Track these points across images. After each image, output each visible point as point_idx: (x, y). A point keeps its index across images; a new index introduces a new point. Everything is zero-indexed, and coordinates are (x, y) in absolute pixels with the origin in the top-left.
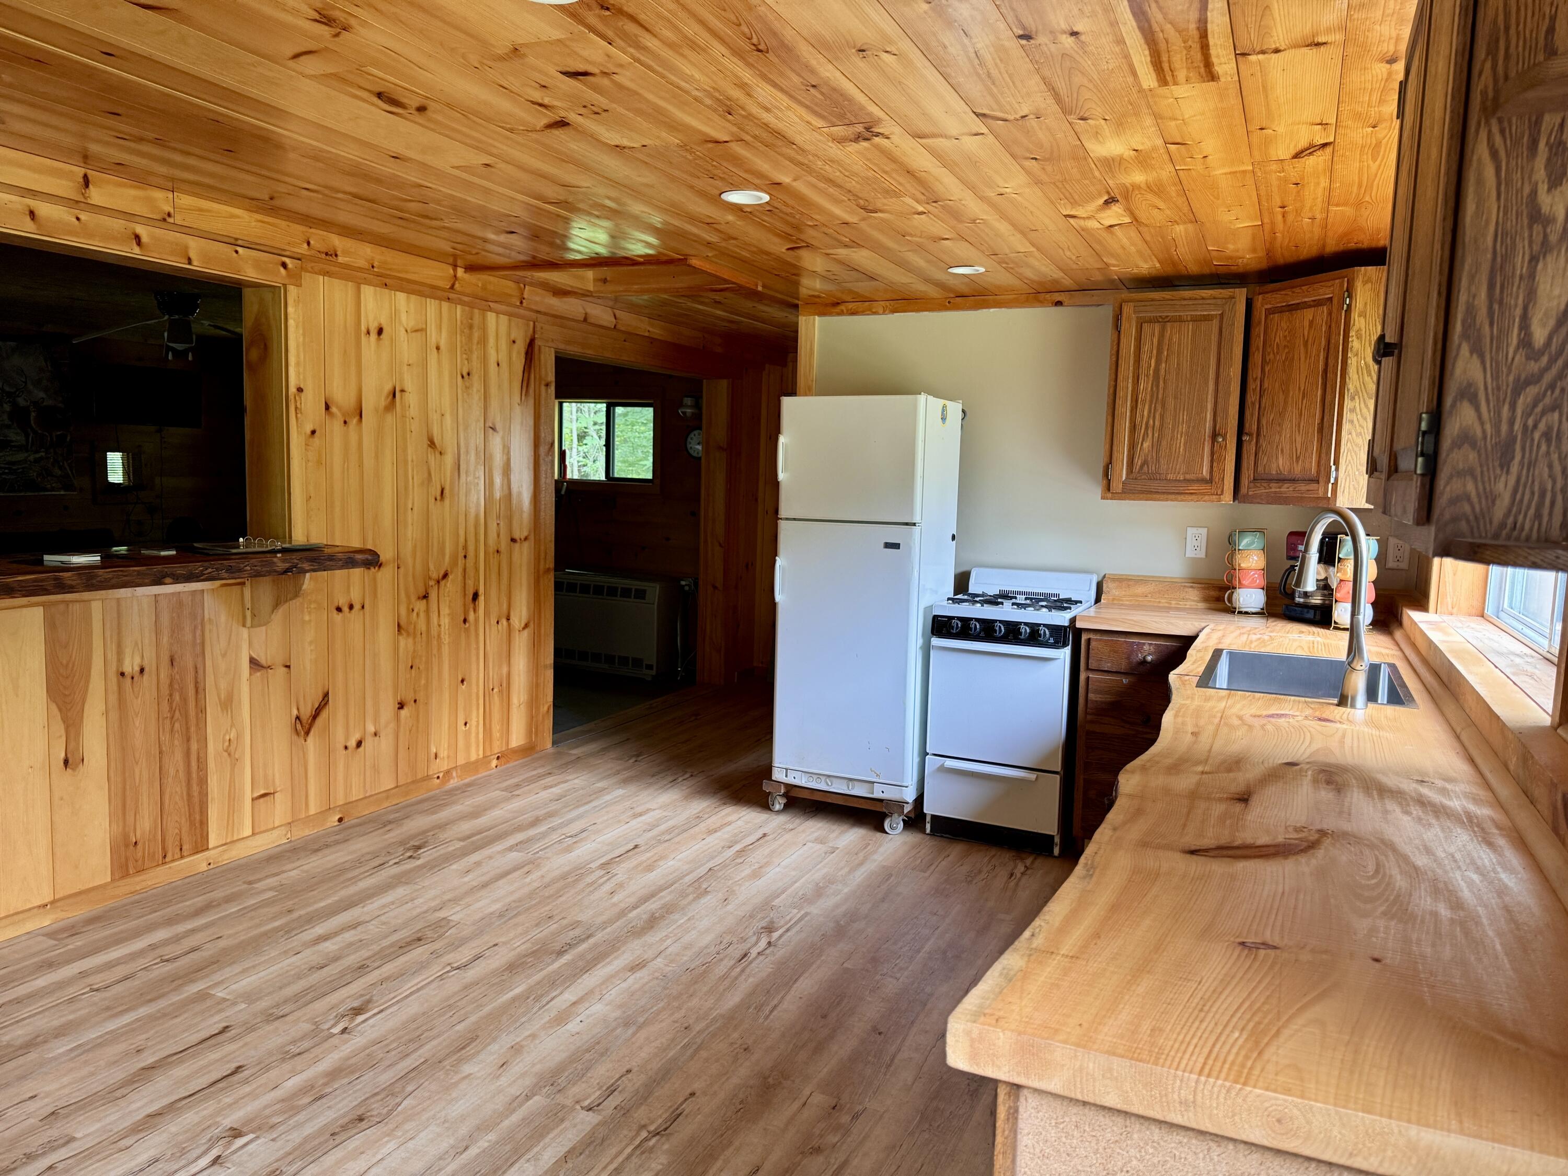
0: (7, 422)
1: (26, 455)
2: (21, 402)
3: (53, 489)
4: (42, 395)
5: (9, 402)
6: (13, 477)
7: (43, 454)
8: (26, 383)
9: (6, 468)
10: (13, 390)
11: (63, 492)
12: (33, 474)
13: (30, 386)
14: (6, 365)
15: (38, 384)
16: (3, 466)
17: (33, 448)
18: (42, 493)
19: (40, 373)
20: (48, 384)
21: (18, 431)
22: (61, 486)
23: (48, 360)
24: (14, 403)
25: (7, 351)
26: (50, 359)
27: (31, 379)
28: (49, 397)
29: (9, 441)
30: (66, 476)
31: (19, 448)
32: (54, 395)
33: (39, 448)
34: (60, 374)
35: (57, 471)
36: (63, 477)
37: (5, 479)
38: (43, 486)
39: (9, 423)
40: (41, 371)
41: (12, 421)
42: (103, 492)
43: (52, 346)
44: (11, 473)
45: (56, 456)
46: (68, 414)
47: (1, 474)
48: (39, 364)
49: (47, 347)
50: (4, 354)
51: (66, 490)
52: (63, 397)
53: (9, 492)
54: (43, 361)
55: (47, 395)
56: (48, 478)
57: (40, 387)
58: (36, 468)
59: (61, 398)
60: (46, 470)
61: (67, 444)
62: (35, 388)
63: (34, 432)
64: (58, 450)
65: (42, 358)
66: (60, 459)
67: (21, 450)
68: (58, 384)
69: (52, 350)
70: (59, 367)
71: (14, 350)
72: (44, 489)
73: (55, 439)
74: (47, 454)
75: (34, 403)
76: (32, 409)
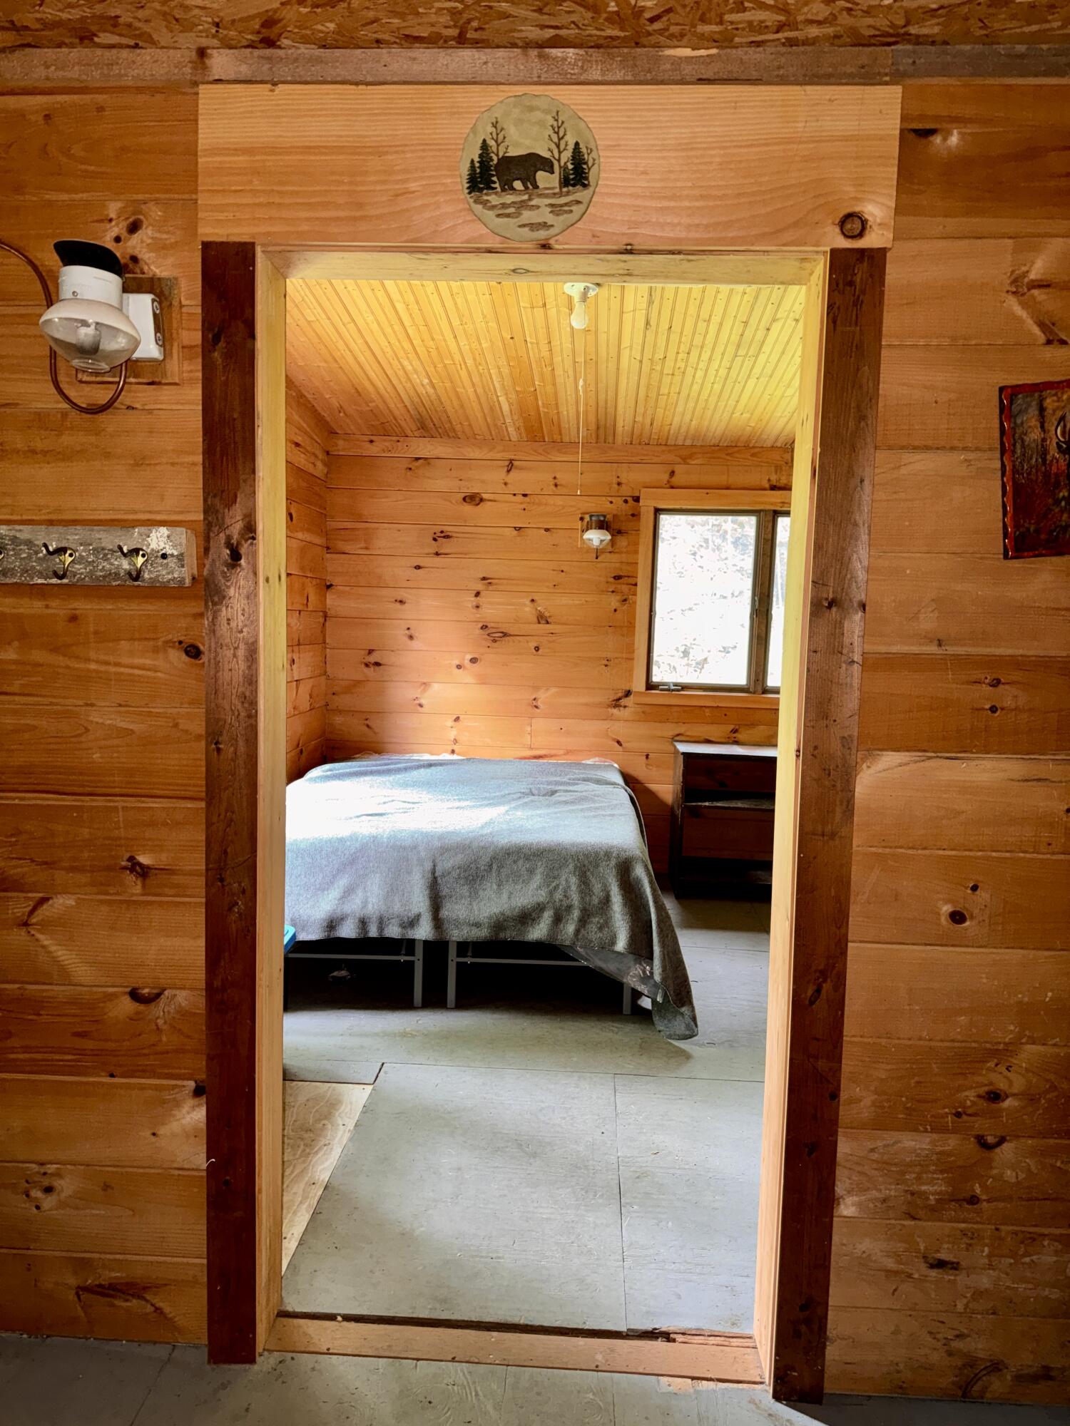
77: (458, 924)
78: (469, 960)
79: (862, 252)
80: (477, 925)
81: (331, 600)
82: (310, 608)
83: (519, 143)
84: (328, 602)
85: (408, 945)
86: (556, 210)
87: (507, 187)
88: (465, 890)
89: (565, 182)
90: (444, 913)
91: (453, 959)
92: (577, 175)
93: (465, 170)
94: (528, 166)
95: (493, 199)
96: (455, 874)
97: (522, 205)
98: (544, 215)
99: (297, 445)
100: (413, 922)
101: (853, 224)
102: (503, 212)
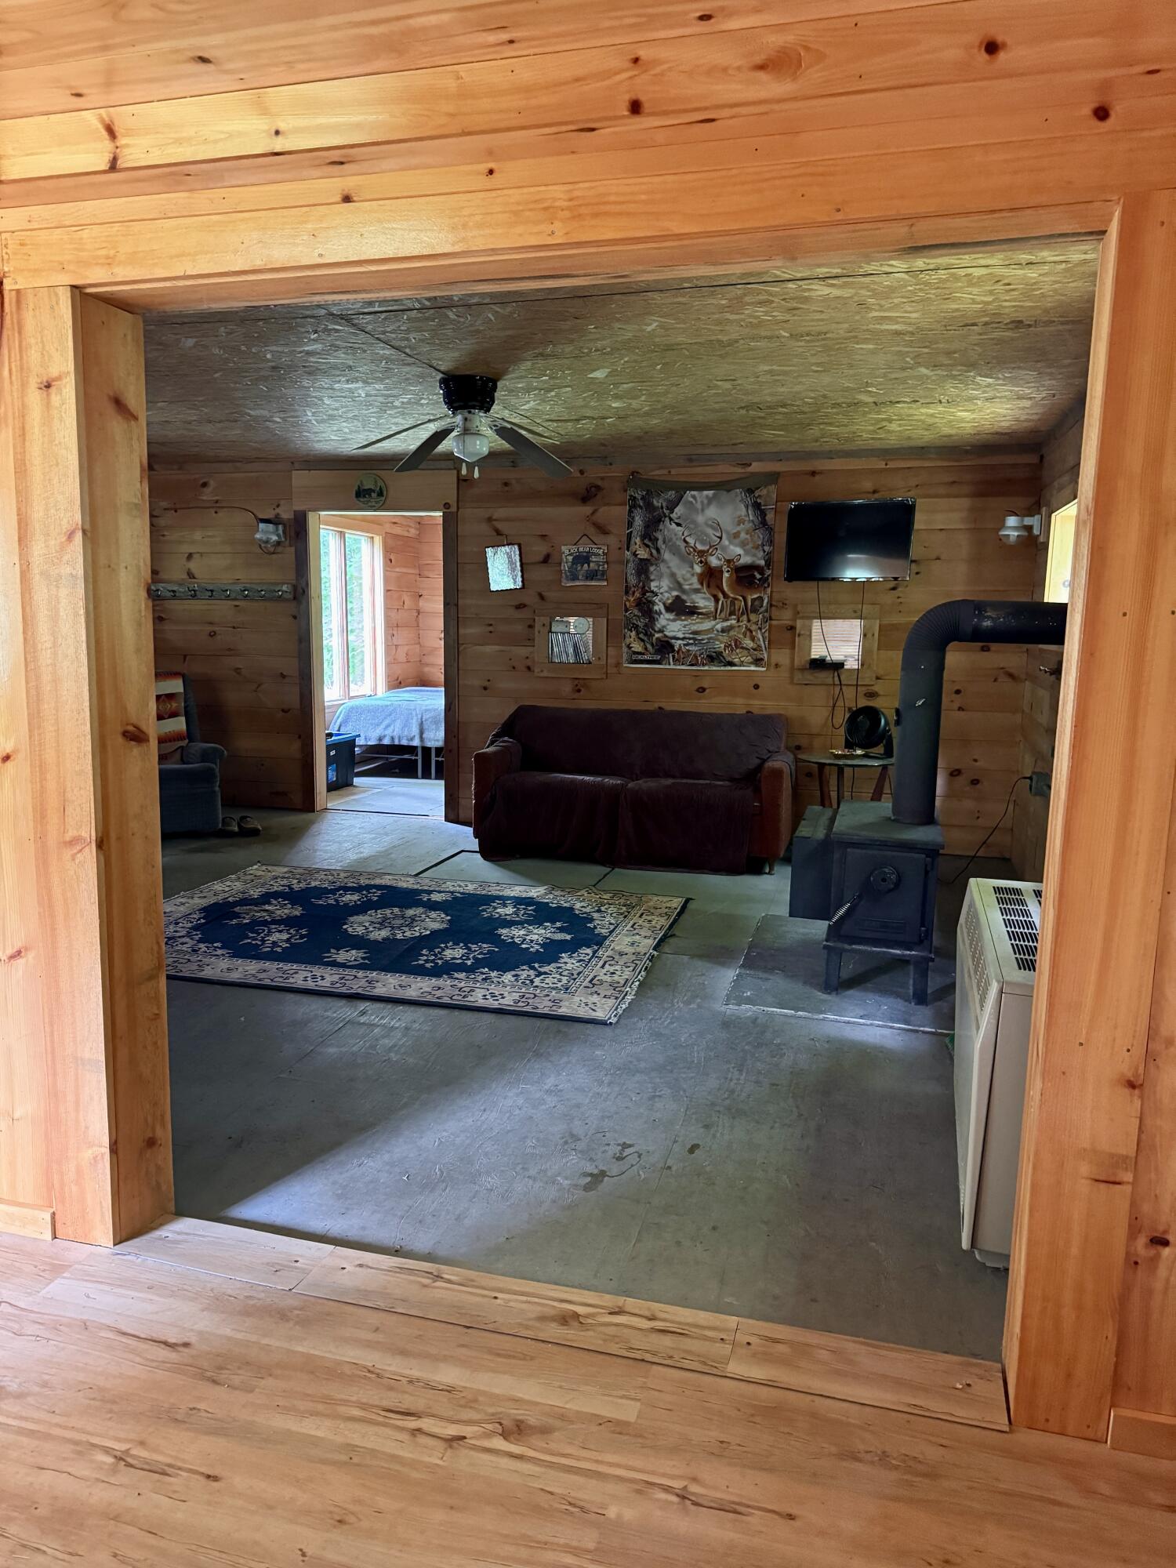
1: (713, 623)
2: (714, 561)
3: (742, 664)
4: (739, 551)
5: (701, 562)
6: (697, 648)
7: (734, 622)
8: (721, 538)
9: (690, 639)
10: (705, 548)
11: (753, 668)
12: (720, 646)
13: (725, 542)
14: (700, 519)
15: (735, 537)
16: (687, 636)
17: (723, 615)
18: (729, 668)
19: (739, 525)
20: (748, 536)
21: (708, 595)
22: (751, 660)
23: (750, 508)
24: (706, 563)
25: (702, 502)
26: (753, 506)
27: (728, 533)
28: (747, 552)
29: (696, 607)
30: (758, 649)
31: (707, 615)
32: (753, 550)
33: (730, 615)
34: (764, 523)
35: (748, 643)
36: (755, 650)
37: (689, 651)
38: (730, 659)
39: (699, 587)
40: (740, 522)
41: (702, 584)
42: (802, 670)
43: (757, 489)
44: (696, 645)
45: (749, 625)
46: (768, 572)
47: (684, 645)
48: (738, 513)
49: (750, 491)
50: (699, 506)
51: (757, 665)
52: (764, 552)
53: (692, 665)
54: (744, 509)
55: (744, 550)
56: (738, 651)
57: (737, 541)
58: (725, 638)
59: (762, 553)
60: (736, 641)
61: (762, 609)
62: (731, 543)
63: (725, 596)
64: (753, 617)
65: (742, 506)
66: (754, 627)
67: (709, 618)
68: (760, 536)
69: (757, 493)
70: (763, 514)
71: (710, 500)
72: (731, 664)
73: (749, 604)
74: (738, 621)
75: (729, 561)
76: (725, 569)
77: (430, 740)
78: (440, 759)
79: (450, 512)
80: (438, 740)
81: (422, 603)
82: (405, 607)
83: (367, 485)
84: (420, 604)
85: (411, 749)
86: (376, 502)
87: (364, 497)
88: (434, 727)
89: (378, 496)
90: (424, 736)
91: (433, 759)
92: (380, 494)
93: (354, 492)
94: (369, 492)
95: (362, 499)
96: (429, 720)
97: (368, 501)
98: (374, 503)
100: (412, 739)
101: (447, 506)
102: (363, 503)
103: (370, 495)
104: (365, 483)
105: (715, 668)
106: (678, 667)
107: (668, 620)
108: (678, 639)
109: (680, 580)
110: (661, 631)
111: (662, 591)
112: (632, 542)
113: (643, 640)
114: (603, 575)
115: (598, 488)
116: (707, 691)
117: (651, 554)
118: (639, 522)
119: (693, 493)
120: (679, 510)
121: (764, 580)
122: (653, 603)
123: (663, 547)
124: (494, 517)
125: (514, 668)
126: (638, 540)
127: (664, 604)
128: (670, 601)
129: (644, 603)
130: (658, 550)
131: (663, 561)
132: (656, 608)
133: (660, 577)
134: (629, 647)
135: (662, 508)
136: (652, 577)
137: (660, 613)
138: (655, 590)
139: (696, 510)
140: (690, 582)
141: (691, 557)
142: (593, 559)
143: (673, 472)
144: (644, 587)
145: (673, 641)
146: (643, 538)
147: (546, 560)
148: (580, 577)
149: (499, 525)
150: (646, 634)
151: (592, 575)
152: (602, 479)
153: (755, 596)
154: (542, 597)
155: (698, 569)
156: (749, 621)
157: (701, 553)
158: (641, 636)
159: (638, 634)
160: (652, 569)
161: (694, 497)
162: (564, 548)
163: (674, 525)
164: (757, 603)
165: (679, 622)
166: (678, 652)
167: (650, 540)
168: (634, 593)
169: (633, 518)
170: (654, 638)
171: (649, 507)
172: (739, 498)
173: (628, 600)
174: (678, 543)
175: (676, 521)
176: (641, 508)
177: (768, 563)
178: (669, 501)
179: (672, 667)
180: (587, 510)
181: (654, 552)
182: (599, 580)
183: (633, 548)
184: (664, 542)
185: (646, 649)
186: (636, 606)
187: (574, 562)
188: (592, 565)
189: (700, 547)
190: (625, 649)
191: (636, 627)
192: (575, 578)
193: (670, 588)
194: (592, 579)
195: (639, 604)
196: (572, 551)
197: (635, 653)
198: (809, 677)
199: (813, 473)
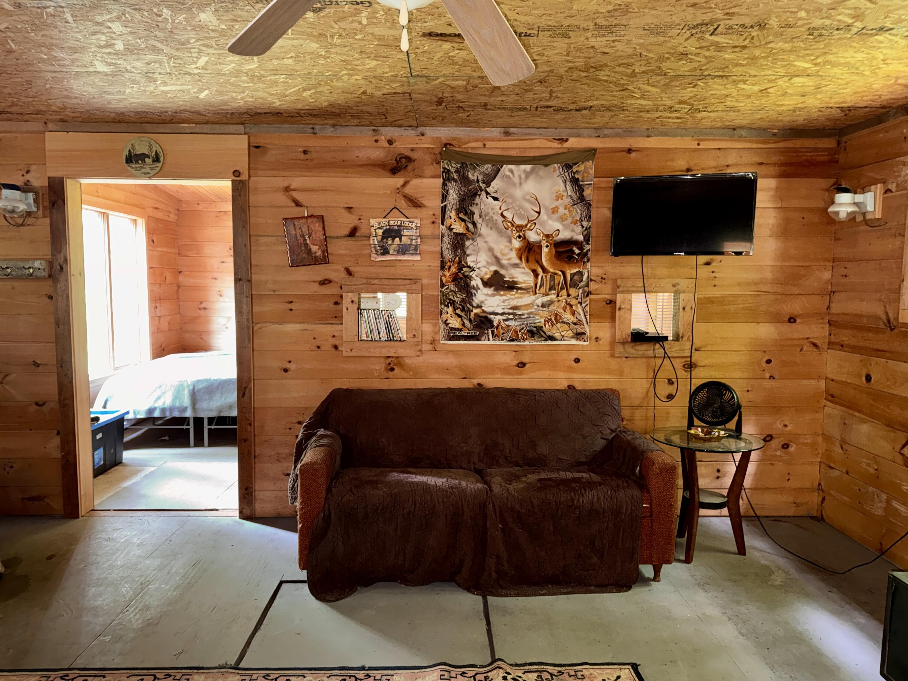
0: (517, 261)
1: (533, 297)
2: (533, 236)
3: (563, 338)
4: (557, 225)
5: (519, 237)
6: (517, 323)
8: (539, 213)
9: (509, 314)
10: (524, 223)
11: (574, 342)
12: (540, 320)
13: (544, 216)
14: (518, 193)
15: (553, 212)
16: (507, 311)
17: (543, 290)
18: (550, 342)
19: (557, 200)
20: (566, 212)
21: (528, 270)
22: (572, 334)
23: (568, 183)
24: (525, 238)
25: (520, 177)
26: (571, 181)
27: (546, 208)
28: (566, 227)
29: (515, 283)
30: (578, 323)
31: (526, 290)
32: (572, 225)
33: (550, 289)
34: (582, 198)
35: (568, 317)
36: (575, 324)
37: (508, 326)
38: (551, 334)
39: (518, 261)
40: (559, 197)
41: (521, 259)
42: (624, 343)
43: (575, 164)
44: (515, 320)
45: (568, 299)
46: (587, 247)
47: (504, 320)
48: (556, 188)
49: (568, 167)
50: (516, 180)
51: (577, 339)
52: (583, 227)
53: (513, 340)
54: (562, 185)
55: (563, 225)
56: (558, 325)
57: (556, 216)
58: (545, 313)
59: (580, 228)
60: (556, 315)
61: (582, 284)
62: (549, 217)
63: (544, 270)
64: (573, 291)
65: (560, 181)
66: (574, 302)
67: (528, 292)
68: (578, 211)
69: (575, 169)
70: (581, 189)
71: (528, 175)
72: (552, 338)
73: (569, 278)
74: (558, 296)
75: (547, 236)
76: (544, 243)
77: (203, 410)
78: (213, 427)
79: (240, 181)
80: (211, 410)
81: (181, 278)
82: (167, 282)
83: (140, 150)
84: (180, 279)
86: (152, 169)
87: (137, 162)
88: (207, 397)
89: (153, 161)
90: (198, 406)
91: (206, 427)
92: (157, 159)
93: (124, 157)
94: (142, 157)
95: (133, 166)
96: (203, 391)
97: (141, 167)
98: (148, 170)
99: (156, 208)
100: (185, 409)
101: (237, 173)
102: (136, 169)
103: (144, 161)
104: (137, 147)
105: (535, 343)
106: (498, 343)
107: (487, 295)
108: (497, 314)
109: (498, 255)
110: (479, 306)
111: (478, 266)
112: (447, 216)
113: (460, 316)
114: (416, 249)
115: (409, 159)
116: (527, 366)
117: (467, 229)
118: (453, 196)
119: (510, 166)
120: (496, 184)
121: (584, 255)
122: (470, 278)
123: (480, 221)
124: (292, 187)
125: (319, 347)
126: (453, 214)
127: (482, 279)
128: (488, 276)
129: (461, 278)
130: (474, 224)
131: (480, 235)
132: (473, 283)
133: (477, 251)
134: (446, 323)
135: (478, 181)
136: (468, 252)
137: (477, 289)
138: (472, 264)
139: (514, 185)
140: (508, 257)
141: (509, 232)
142: (405, 232)
143: (489, 144)
144: (460, 262)
145: (492, 317)
146: (459, 211)
147: (353, 233)
148: (391, 252)
149: (296, 195)
150: (463, 310)
151: (403, 250)
152: (412, 150)
153: (574, 271)
154: (349, 273)
155: (517, 244)
156: (569, 295)
157: (520, 228)
158: (458, 312)
159: (455, 309)
160: (468, 243)
161: (511, 171)
162: (373, 222)
163: (490, 199)
164: (576, 277)
165: (498, 297)
166: (497, 328)
167: (466, 214)
168: (450, 267)
169: (447, 191)
170: (472, 314)
171: (465, 180)
172: (557, 173)
173: (444, 275)
174: (495, 217)
175: (493, 195)
176: (455, 181)
177: (587, 239)
178: (485, 175)
179: (492, 342)
180: (397, 181)
181: (471, 226)
182: (412, 254)
183: (448, 222)
184: (481, 216)
185: (463, 325)
186: (453, 281)
187: (383, 237)
188: (403, 239)
189: (518, 222)
190: (442, 326)
191: (453, 303)
192: (385, 252)
193: (488, 263)
194: (404, 254)
195: (455, 279)
196: (382, 224)
197: (452, 329)
198: (631, 350)
199: (630, 151)
